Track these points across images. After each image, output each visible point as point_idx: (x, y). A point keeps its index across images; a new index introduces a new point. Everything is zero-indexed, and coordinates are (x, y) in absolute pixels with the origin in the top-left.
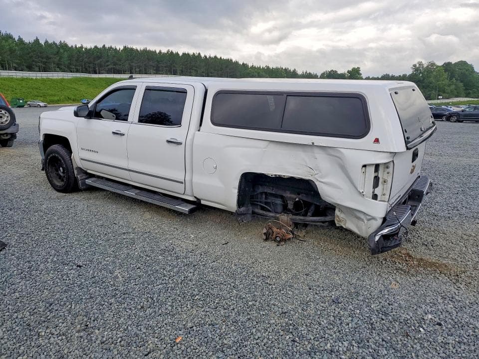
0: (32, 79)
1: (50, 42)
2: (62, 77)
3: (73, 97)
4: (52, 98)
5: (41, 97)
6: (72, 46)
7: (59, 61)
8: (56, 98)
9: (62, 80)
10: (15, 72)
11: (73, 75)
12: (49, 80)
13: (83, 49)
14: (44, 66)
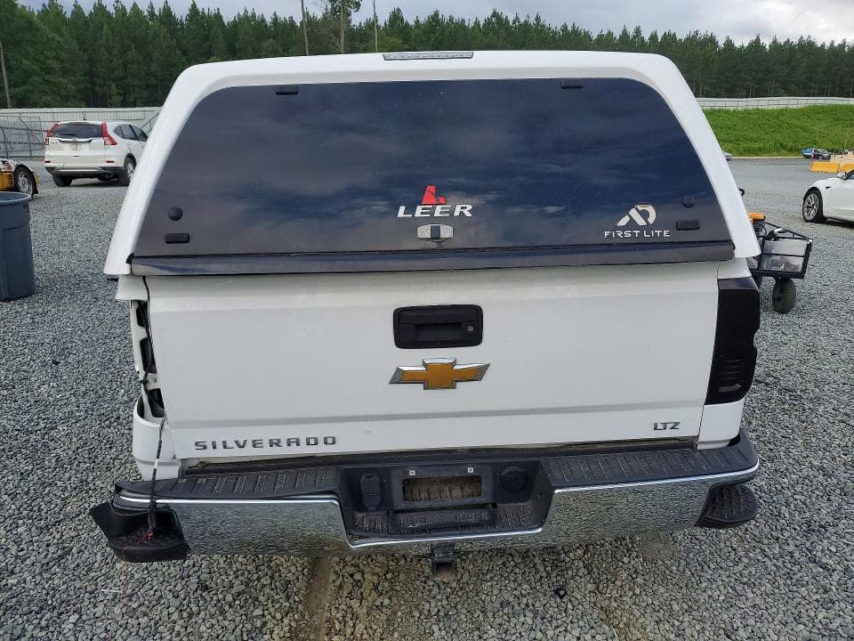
0: (728, 111)
1: (781, 41)
2: (784, 107)
3: (790, 144)
4: (751, 145)
5: (731, 142)
6: (823, 46)
7: (788, 74)
8: (757, 145)
9: (782, 112)
10: (705, 99)
11: (809, 102)
12: (758, 112)
13: (846, 49)
14: (757, 86)
